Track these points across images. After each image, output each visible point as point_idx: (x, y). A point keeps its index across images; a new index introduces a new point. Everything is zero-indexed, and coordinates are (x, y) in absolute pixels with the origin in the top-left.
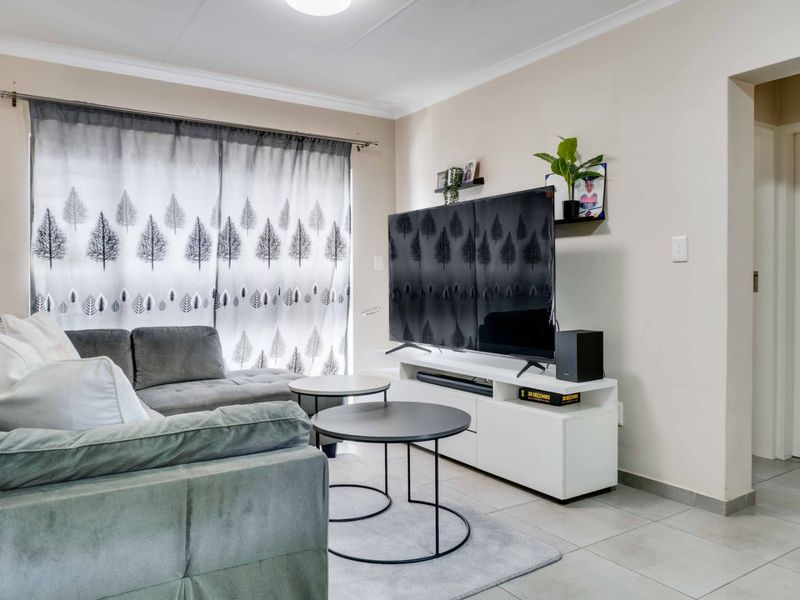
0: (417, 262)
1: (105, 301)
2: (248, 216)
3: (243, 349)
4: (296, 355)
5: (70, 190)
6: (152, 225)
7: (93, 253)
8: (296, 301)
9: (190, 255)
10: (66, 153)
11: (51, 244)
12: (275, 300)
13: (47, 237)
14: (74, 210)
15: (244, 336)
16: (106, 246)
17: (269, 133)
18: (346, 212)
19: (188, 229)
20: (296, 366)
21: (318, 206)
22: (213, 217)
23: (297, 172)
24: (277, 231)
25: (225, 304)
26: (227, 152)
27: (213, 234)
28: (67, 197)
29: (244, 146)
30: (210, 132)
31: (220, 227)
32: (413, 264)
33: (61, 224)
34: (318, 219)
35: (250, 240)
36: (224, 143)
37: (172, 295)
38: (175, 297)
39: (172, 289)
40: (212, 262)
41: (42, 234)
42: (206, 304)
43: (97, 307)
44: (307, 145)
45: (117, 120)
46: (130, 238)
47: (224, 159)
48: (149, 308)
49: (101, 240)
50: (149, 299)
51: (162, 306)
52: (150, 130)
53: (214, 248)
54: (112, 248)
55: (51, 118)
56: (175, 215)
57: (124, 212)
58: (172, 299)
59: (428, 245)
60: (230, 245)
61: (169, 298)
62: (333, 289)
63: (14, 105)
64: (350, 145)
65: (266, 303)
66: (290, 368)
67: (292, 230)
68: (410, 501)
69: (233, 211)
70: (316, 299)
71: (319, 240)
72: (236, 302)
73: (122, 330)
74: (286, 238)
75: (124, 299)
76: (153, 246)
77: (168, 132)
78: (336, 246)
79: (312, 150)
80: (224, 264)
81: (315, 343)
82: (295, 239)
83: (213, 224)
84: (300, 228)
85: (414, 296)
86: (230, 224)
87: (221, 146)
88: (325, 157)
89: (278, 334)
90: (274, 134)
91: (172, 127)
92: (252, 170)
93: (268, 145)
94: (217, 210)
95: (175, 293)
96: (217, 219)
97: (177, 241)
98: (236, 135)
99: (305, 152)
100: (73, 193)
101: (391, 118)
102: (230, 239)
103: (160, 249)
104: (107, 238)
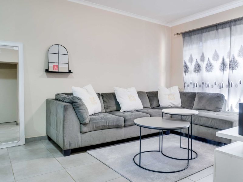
1: (197, 84)
2: (242, 52)
5: (190, 54)
6: (209, 61)
7: (194, 71)
10: (189, 45)
11: (186, 69)
14: (191, 59)
15: (240, 99)
16: (198, 69)
19: (220, 61)
25: (232, 86)
26: (233, 30)
27: (227, 61)
28: (190, 56)
30: (228, 25)
31: (230, 58)
33: (188, 64)
37: (215, 83)
38: (216, 84)
39: (215, 81)
40: (227, 71)
42: (226, 86)
43: (196, 86)
45: (200, 31)
47: (232, 33)
48: (208, 87)
49: (196, 67)
50: (208, 84)
51: (212, 86)
52: (209, 31)
53: (228, 66)
54: (199, 69)
56: (216, 56)
57: (203, 58)
58: (215, 84)
60: (233, 65)
72: (236, 86)
75: (203, 84)
76: (209, 67)
77: (214, 30)
80: (231, 71)
83: (228, 58)
86: (233, 57)
87: (231, 28)
91: (215, 27)
94: (229, 52)
96: (229, 55)
97: (217, 65)
98: (238, 22)
102: (233, 62)
103: (211, 68)
104: (198, 66)
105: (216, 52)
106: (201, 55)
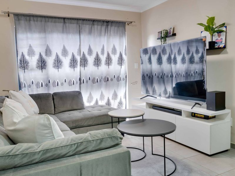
0: (150, 65)
1: (43, 83)
2: (90, 51)
3: (90, 98)
4: (108, 100)
5: (29, 45)
6: (57, 56)
7: (37, 67)
8: (108, 81)
9: (70, 66)
10: (27, 32)
11: (24, 64)
12: (100, 81)
13: (23, 62)
14: (31, 52)
15: (90, 94)
16: (42, 64)
17: (96, 21)
18: (124, 48)
19: (70, 57)
20: (108, 103)
21: (114, 46)
22: (78, 52)
23: (106, 34)
24: (101, 56)
25: (83, 83)
26: (82, 29)
27: (78, 58)
28: (28, 48)
29: (88, 26)
30: (76, 21)
31: (80, 56)
32: (149, 66)
33: (27, 57)
34: (114, 51)
35: (91, 60)
36: (81, 25)
37: (65, 80)
39: (65, 78)
40: (78, 68)
41: (21, 61)
42: (77, 82)
43: (41, 85)
44: (110, 24)
45: (43, 19)
46: (50, 61)
47: (81, 31)
48: (58, 85)
49: (40, 62)
50: (58, 82)
51: (62, 84)
52: (55, 22)
53: (79, 63)
54: (44, 65)
55: (22, 20)
56: (65, 52)
57: (48, 52)
58: (65, 82)
59: (154, 58)
60: (84, 62)
61: (64, 81)
62: (121, 76)
63: (9, 16)
64: (125, 23)
65: (97, 82)
66: (107, 104)
67: (106, 55)
68: (152, 154)
69: (85, 50)
70: (115, 80)
71: (115, 58)
72: (87, 82)
73: (49, 93)
74: (103, 58)
75: (49, 82)
76: (58, 63)
77: (61, 22)
78: (121, 60)
79: (111, 26)
80: (82, 69)
81: (115, 96)
82: (107, 58)
83: (78, 55)
84: (108, 54)
85: (149, 77)
86: (84, 55)
87: (79, 26)
88: (116, 28)
89: (102, 92)
90: (98, 21)
91: (62, 20)
92: (91, 34)
93: (96, 25)
94: (79, 50)
95: (66, 80)
96: (79, 53)
97: (66, 61)
98: (85, 22)
99: (109, 27)
100: (30, 46)
101: (139, 12)
102: (84, 60)
103: (60, 64)
104: (42, 61)
105: (64, 47)
106: (45, 48)
